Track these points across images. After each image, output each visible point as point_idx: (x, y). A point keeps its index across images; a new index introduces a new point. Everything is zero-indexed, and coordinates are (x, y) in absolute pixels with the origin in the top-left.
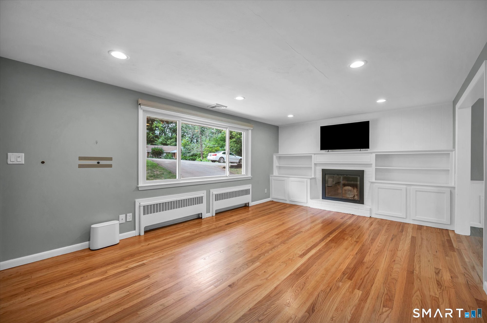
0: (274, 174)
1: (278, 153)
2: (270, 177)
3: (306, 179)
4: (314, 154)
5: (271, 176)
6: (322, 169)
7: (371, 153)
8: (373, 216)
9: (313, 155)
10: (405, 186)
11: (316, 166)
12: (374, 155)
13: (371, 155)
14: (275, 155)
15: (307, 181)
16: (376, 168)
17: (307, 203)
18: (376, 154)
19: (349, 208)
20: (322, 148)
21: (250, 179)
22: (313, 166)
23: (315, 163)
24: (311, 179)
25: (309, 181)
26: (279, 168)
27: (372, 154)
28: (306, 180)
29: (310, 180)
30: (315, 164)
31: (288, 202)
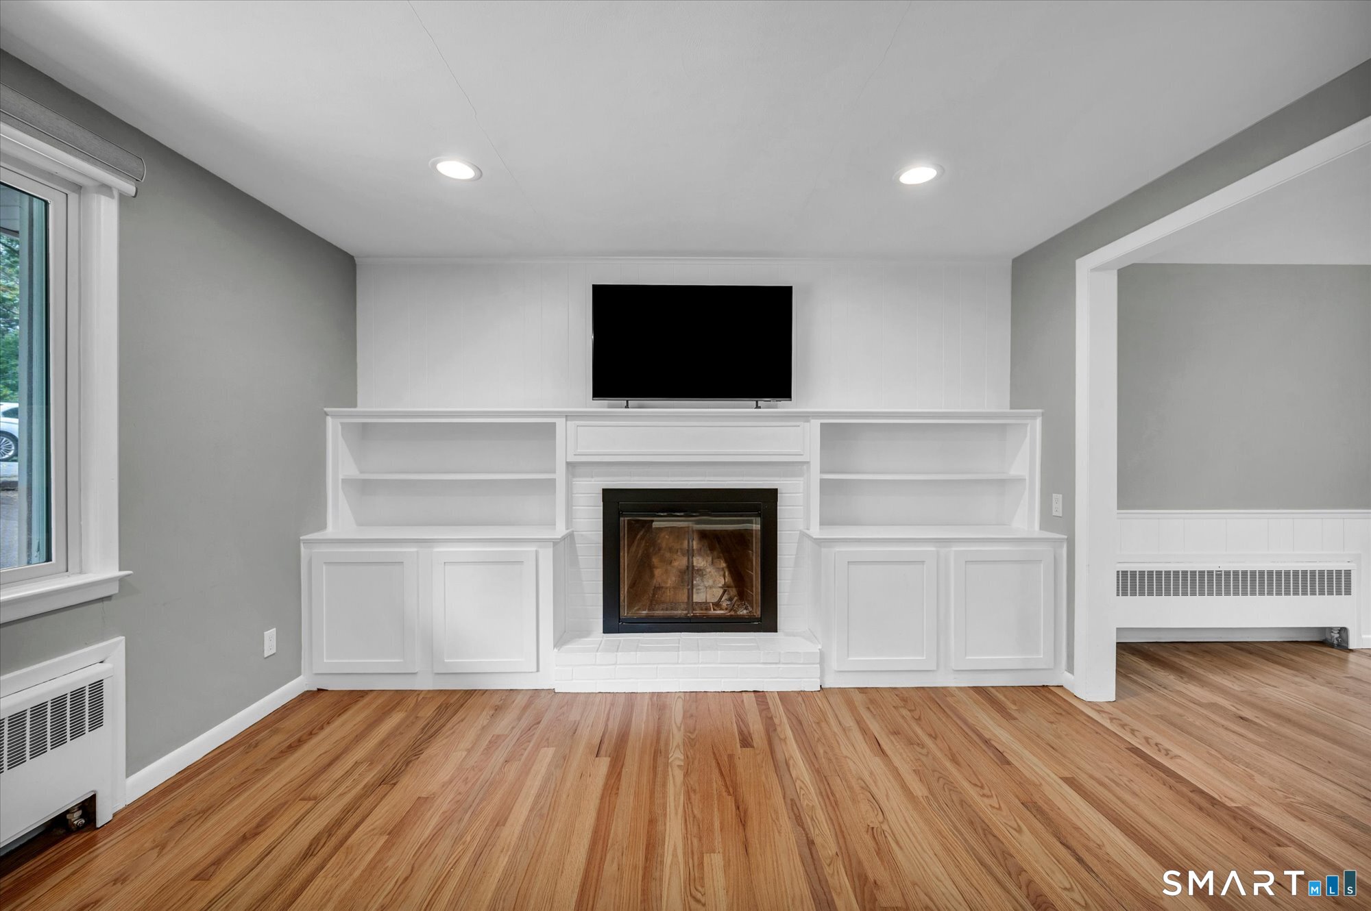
0: (331, 531)
1: (355, 406)
2: (302, 545)
3: (532, 548)
4: (568, 416)
5: (307, 542)
6: (604, 490)
7: (806, 417)
8: (831, 682)
9: (560, 423)
10: (931, 548)
11: (574, 476)
12: (815, 425)
13: (807, 424)
14: (334, 416)
15: (537, 552)
16: (822, 481)
17: (538, 671)
18: (821, 424)
19: (740, 666)
20: (602, 388)
21: (109, 598)
22: (560, 475)
23: (571, 459)
24: (555, 543)
25: (547, 555)
26: (363, 488)
27: (808, 421)
28: (534, 549)
29: (551, 549)
30: (570, 465)
31: (425, 683)
